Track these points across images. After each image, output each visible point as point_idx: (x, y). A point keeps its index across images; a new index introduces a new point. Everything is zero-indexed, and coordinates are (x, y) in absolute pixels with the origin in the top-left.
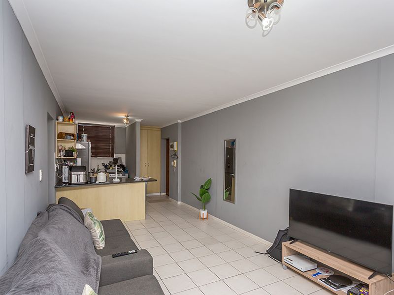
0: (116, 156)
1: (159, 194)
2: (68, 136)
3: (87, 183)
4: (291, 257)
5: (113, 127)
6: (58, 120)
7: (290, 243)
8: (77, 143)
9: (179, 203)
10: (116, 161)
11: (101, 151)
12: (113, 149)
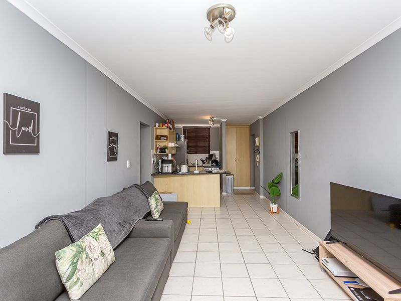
0: (212, 152)
1: (248, 188)
2: (162, 138)
3: (172, 173)
4: (328, 259)
5: (209, 128)
6: (155, 126)
7: (327, 243)
8: (169, 142)
9: (262, 197)
10: (211, 156)
11: (200, 149)
12: (209, 146)
